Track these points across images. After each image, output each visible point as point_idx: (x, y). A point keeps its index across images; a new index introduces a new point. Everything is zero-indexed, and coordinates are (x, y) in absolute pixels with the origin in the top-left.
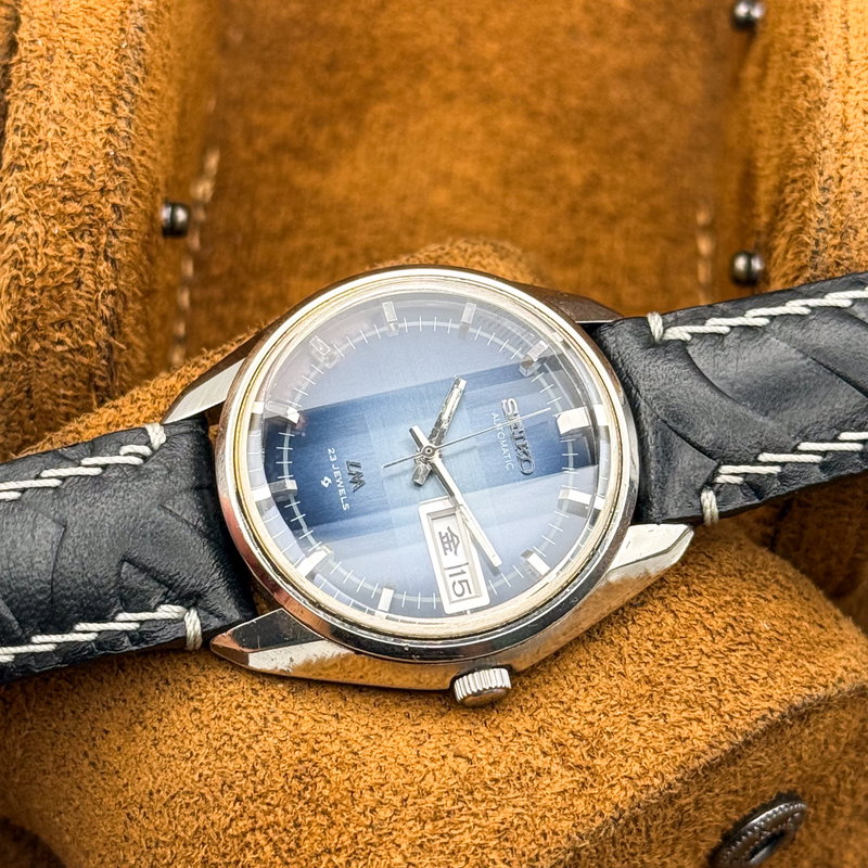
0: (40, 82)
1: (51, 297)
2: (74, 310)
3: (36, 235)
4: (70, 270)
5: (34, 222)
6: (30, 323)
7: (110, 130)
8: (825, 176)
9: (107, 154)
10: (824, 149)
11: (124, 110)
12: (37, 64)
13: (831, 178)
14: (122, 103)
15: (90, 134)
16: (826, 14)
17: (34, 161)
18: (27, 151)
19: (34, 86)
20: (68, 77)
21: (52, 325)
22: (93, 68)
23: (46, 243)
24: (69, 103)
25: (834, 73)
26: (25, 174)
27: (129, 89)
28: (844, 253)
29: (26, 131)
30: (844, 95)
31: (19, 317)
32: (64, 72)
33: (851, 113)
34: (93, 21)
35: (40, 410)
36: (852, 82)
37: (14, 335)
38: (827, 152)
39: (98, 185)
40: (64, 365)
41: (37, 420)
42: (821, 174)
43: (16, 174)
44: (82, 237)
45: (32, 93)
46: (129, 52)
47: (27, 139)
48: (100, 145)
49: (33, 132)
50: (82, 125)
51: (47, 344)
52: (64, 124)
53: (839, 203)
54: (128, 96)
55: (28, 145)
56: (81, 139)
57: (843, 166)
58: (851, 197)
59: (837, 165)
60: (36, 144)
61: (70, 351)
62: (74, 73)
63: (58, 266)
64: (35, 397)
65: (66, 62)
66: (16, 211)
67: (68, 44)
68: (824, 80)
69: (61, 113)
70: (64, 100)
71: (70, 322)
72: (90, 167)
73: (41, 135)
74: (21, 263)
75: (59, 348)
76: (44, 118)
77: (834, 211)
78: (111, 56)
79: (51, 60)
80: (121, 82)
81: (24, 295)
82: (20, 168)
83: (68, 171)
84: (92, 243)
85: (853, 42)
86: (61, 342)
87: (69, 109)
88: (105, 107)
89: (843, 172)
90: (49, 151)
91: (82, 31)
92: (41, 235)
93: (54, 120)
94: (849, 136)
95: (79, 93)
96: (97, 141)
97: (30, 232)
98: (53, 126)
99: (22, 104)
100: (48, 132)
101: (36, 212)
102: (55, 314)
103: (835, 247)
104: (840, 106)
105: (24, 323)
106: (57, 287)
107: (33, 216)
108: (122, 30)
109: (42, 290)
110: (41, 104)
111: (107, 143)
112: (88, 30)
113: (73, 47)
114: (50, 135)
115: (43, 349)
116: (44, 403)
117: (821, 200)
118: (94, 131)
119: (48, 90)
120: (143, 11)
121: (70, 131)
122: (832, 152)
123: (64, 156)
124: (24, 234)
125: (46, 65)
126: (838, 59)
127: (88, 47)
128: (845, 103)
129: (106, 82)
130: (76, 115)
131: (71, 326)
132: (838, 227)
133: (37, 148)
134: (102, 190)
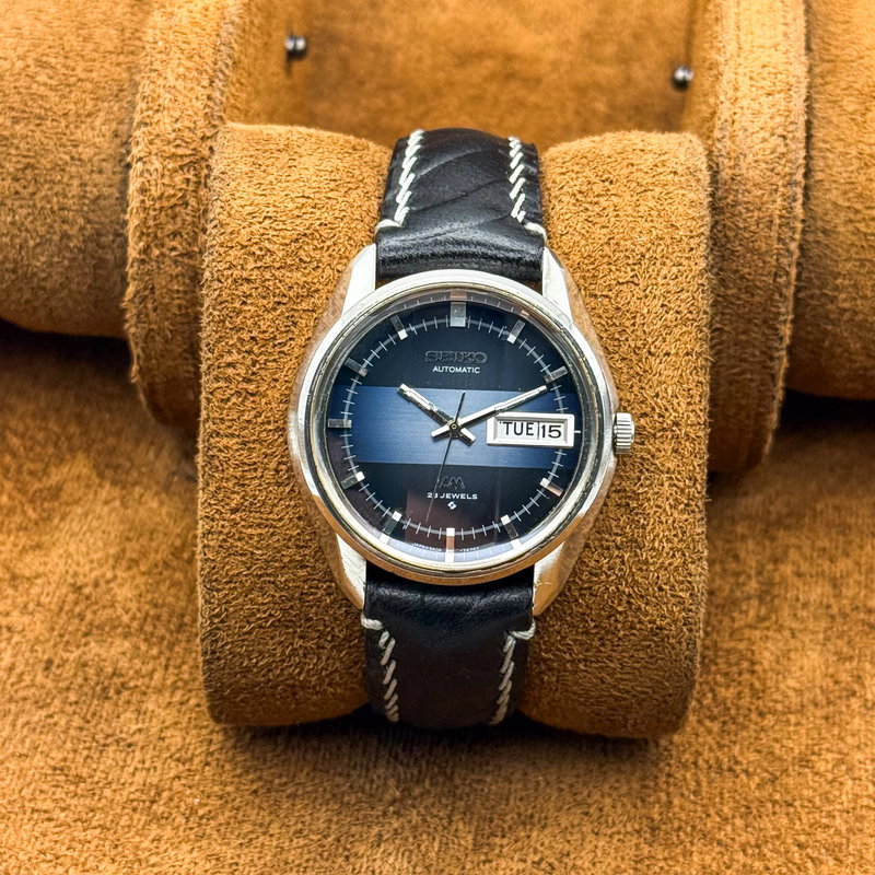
0: (160, 68)
1: (167, 215)
2: (183, 224)
3: (157, 170)
4: (180, 195)
5: (156, 162)
6: (152, 235)
7: (209, 98)
8: (722, 120)
9: (206, 114)
10: (722, 103)
11: (218, 84)
12: (158, 56)
13: (726, 121)
14: (217, 81)
15: (194, 100)
16: (725, 22)
17: (156, 120)
18: (150, 113)
19: (155, 70)
20: (179, 64)
21: (168, 236)
22: (197, 58)
23: (163, 176)
24: (180, 81)
25: (728, 55)
26: (149, 128)
27: (221, 71)
28: (737, 171)
29: (150, 99)
30: (736, 69)
31: (145, 230)
32: (178, 61)
33: (740, 79)
34: (198, 30)
35: (161, 303)
36: (741, 61)
37: (142, 244)
38: (724, 105)
39: (200, 134)
40: (177, 267)
41: (159, 311)
42: (719, 119)
43: (143, 129)
44: (188, 171)
45: (154, 74)
46: (222, 48)
47: (151, 105)
48: (202, 107)
49: (154, 100)
50: (189, 95)
51: (165, 250)
52: (177, 94)
53: (732, 137)
54: (221, 76)
55: (152, 109)
56: (188, 104)
57: (735, 114)
58: (741, 133)
59: (731, 113)
60: (156, 108)
61: (182, 255)
62: (183, 62)
63: (171, 192)
64: (157, 293)
65: (179, 55)
66: (142, 154)
67: (180, 44)
68: (721, 59)
69: (174, 87)
70: (177, 79)
71: (180, 233)
72: (195, 122)
73: (161, 101)
74: (146, 191)
75: (173, 254)
76: (162, 91)
77: (729, 143)
78: (210, 51)
79: (168, 54)
80: (216, 67)
81: (148, 214)
82: (146, 124)
83: (178, 125)
84: (195, 175)
85: (742, 38)
86: (174, 249)
87: (180, 84)
88: (206, 83)
89: (735, 117)
90: (165, 112)
91: (190, 36)
92: (160, 170)
93: (169, 92)
94: (739, 94)
95: (187, 74)
96: (199, 105)
97: (152, 169)
98: (168, 96)
99: (148, 82)
100: (166, 99)
101: (156, 154)
102: (170, 228)
103: (730, 168)
104: (733, 76)
105: (148, 235)
106: (171, 207)
107: (155, 157)
108: (218, 35)
109: (162, 208)
110: (161, 82)
111: (206, 106)
112: (194, 36)
113: (184, 46)
114: (167, 102)
115: (162, 254)
116: (164, 298)
117: (719, 136)
118: (197, 98)
119: (166, 73)
120: (233, 23)
121: (180, 98)
122: (727, 104)
123: (176, 114)
124: (148, 170)
125: (164, 57)
126: (732, 47)
127: (193, 46)
128: (736, 74)
129: (207, 67)
130: (185, 88)
131: (181, 236)
132: (733, 155)
133: (158, 111)
134: (202, 138)
